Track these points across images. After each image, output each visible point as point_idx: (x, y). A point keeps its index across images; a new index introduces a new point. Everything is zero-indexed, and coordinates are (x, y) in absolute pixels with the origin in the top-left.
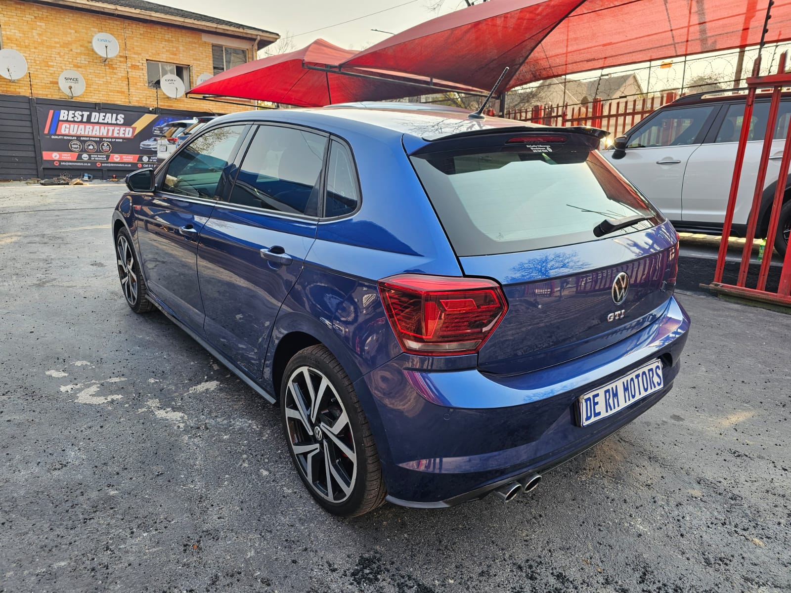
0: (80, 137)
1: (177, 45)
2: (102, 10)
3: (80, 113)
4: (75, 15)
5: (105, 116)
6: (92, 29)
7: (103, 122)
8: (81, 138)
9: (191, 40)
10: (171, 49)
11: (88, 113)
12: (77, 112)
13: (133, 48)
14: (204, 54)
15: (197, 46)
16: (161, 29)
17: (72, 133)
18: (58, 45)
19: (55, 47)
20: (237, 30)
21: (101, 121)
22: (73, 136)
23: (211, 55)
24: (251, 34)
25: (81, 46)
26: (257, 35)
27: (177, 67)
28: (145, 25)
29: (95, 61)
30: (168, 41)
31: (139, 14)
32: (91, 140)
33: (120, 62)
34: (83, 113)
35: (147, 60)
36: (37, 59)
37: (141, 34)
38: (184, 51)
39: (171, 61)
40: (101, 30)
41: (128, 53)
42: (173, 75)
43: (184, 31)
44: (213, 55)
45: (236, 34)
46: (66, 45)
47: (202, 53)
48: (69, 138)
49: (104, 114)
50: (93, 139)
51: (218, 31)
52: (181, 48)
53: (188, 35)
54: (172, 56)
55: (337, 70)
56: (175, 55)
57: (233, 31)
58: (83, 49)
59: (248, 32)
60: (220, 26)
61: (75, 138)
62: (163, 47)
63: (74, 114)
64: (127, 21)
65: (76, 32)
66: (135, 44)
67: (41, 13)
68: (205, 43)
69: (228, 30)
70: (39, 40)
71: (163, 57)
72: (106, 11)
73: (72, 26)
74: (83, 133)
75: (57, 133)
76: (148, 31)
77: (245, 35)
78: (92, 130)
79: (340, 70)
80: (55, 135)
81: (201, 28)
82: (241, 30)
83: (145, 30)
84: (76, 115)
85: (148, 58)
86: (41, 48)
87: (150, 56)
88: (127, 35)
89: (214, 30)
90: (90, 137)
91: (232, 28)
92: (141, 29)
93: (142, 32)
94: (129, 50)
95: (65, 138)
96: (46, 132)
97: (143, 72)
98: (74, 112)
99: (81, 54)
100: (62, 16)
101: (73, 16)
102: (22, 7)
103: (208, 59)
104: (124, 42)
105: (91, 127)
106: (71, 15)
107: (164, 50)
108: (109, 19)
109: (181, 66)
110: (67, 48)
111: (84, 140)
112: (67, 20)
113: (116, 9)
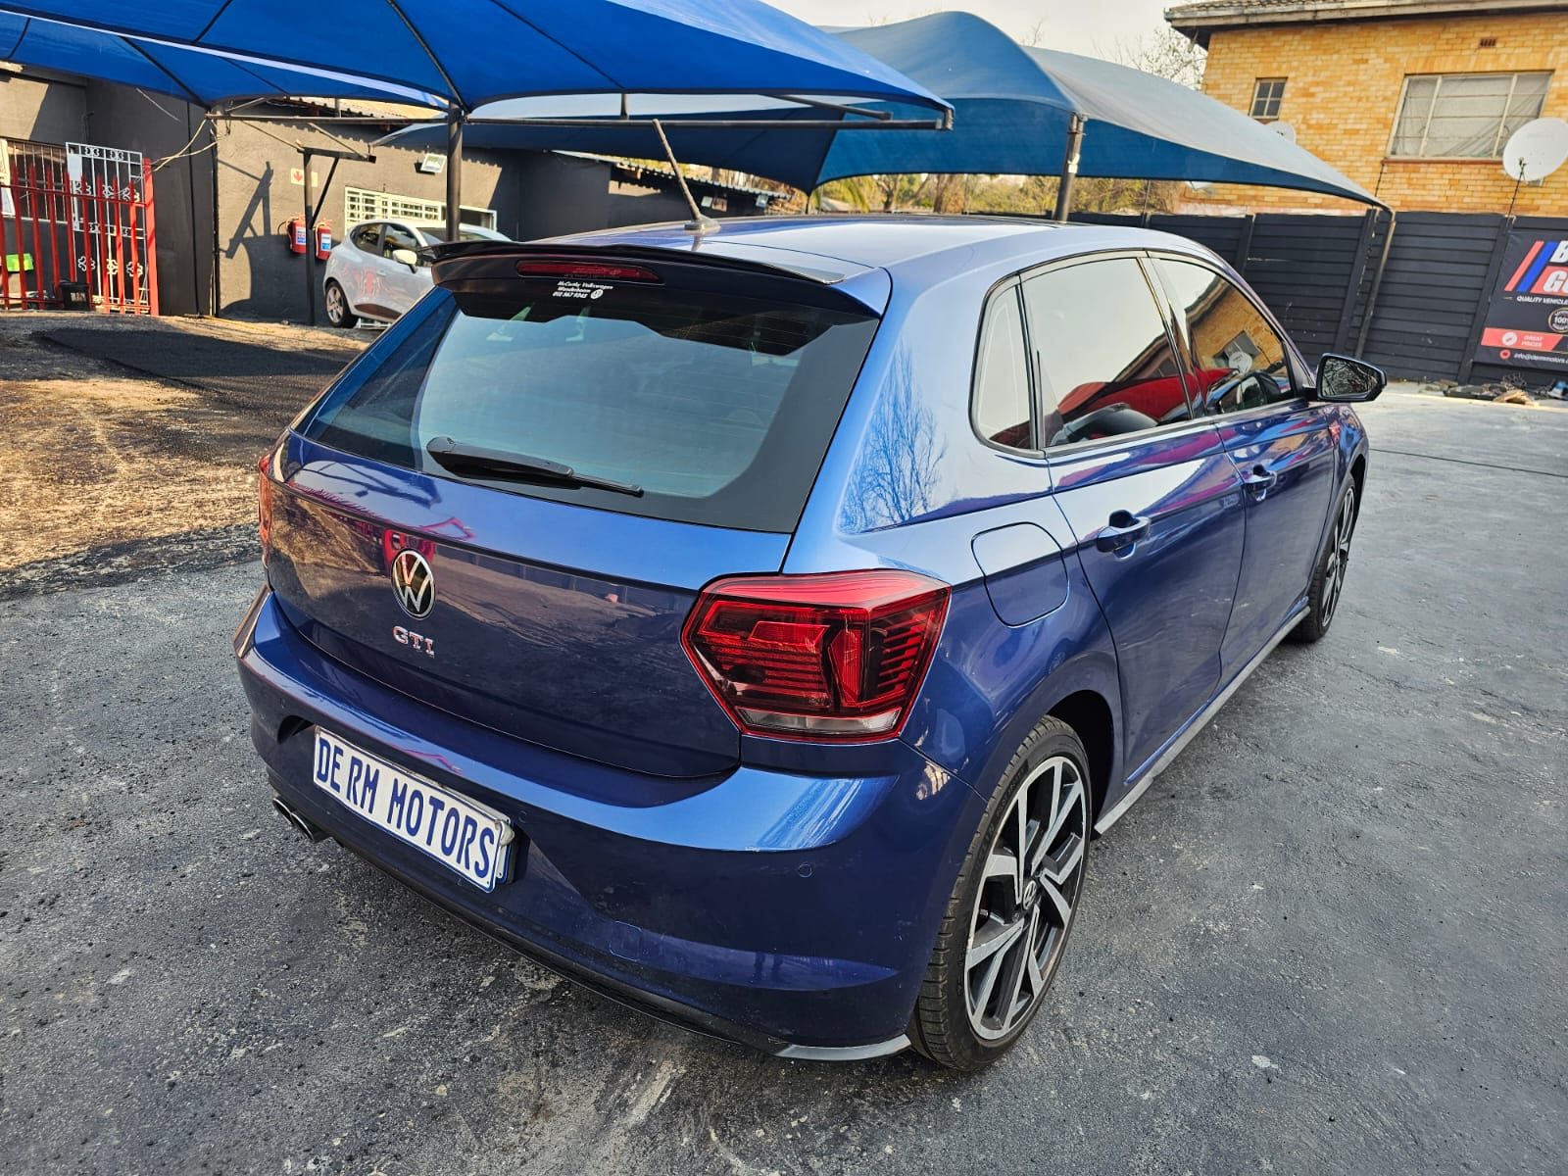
75: (1535, 291)
80: (1528, 294)
95: (1547, 301)
96: (1510, 287)
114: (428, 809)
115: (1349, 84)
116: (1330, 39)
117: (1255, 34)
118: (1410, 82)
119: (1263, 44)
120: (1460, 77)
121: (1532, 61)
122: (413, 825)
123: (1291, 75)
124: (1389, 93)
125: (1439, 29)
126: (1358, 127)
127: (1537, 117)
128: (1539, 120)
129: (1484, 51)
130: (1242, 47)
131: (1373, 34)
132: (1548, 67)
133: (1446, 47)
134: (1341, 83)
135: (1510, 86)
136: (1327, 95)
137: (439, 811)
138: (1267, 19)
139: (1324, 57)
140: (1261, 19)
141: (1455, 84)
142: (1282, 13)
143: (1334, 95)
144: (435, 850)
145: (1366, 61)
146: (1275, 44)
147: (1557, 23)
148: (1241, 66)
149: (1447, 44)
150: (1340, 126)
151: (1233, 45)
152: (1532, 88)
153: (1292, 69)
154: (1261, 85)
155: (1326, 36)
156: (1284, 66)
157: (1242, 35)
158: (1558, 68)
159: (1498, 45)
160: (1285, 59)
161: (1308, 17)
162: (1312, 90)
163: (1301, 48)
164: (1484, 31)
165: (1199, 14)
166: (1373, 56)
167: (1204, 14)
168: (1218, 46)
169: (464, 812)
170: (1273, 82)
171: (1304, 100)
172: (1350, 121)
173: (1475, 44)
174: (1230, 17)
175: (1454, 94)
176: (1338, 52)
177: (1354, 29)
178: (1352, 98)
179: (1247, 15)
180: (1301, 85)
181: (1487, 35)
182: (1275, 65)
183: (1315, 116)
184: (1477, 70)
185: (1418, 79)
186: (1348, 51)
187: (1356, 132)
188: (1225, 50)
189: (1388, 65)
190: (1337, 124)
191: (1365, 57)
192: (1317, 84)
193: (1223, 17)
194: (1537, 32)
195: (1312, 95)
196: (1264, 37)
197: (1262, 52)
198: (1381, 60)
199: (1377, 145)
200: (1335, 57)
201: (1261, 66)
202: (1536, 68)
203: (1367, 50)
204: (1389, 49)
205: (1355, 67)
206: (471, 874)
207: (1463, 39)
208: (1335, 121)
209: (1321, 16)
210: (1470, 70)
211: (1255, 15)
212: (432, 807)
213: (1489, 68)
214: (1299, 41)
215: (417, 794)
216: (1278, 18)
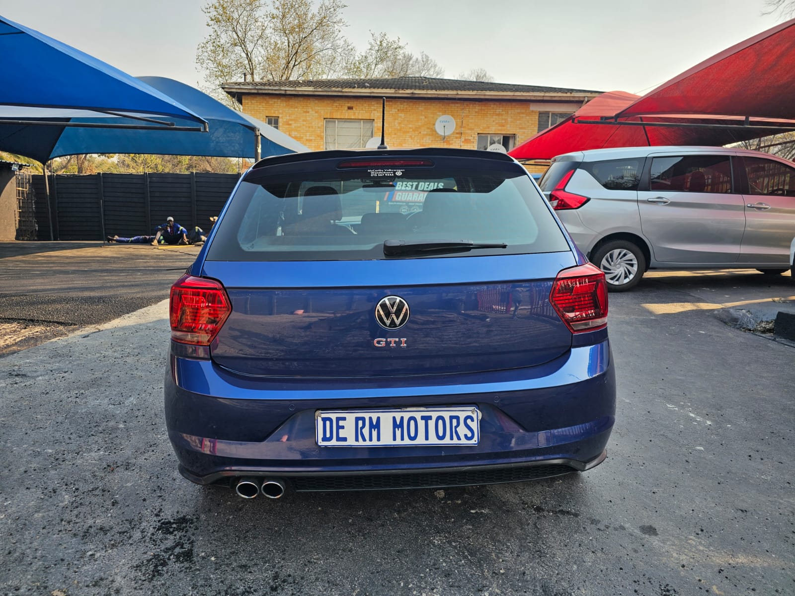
0: (409, 202)
1: (506, 117)
2: (446, 97)
3: (411, 183)
4: (427, 104)
5: (429, 185)
6: (438, 113)
7: (427, 189)
8: (410, 204)
9: (519, 111)
10: (500, 121)
11: (417, 183)
12: (409, 183)
13: (468, 125)
14: (530, 122)
15: (524, 115)
16: (494, 104)
17: (403, 199)
18: (411, 130)
19: (408, 132)
20: (565, 95)
21: (425, 189)
22: (403, 202)
23: (537, 122)
24: (579, 97)
25: (428, 128)
26: (585, 97)
27: (504, 137)
28: (480, 103)
29: (437, 139)
30: (499, 115)
31: (475, 95)
32: (417, 205)
33: (456, 138)
34: (414, 183)
35: (478, 134)
36: (395, 142)
37: (476, 112)
38: (511, 122)
39: (499, 132)
40: (445, 113)
41: (463, 130)
42: (499, 145)
43: (514, 104)
44: (539, 122)
45: (563, 99)
46: (416, 129)
47: (528, 121)
48: (401, 204)
49: (429, 183)
50: (418, 204)
51: (545, 98)
52: (509, 120)
53: (517, 106)
54: (500, 128)
55: (613, 121)
56: (503, 126)
57: (560, 97)
58: (429, 130)
59: (576, 95)
60: (547, 94)
61: (405, 204)
62: (494, 121)
63: (406, 185)
64: (466, 103)
65: (425, 117)
66: (470, 121)
67: (402, 106)
68: (532, 111)
69: (555, 97)
70: (399, 128)
71: (492, 130)
72: (449, 96)
73: (423, 113)
74: (411, 199)
75: (393, 200)
76: (483, 108)
77: (572, 99)
78: (418, 197)
79: (616, 121)
80: (392, 202)
81: (529, 98)
82: (569, 94)
83: (480, 108)
84: (408, 185)
85: (479, 132)
86: (399, 134)
87: (481, 130)
88: (465, 114)
89: (542, 99)
90: (415, 203)
91: (560, 94)
92: (477, 107)
93: (477, 110)
94: (464, 127)
95: (398, 203)
96: (385, 199)
97: (474, 144)
98: (406, 183)
99: (427, 134)
100: (417, 106)
101: (425, 105)
102: (391, 103)
103: (533, 126)
104: (461, 121)
105: (417, 194)
106: (424, 104)
107: (494, 123)
108: (452, 103)
109: (508, 135)
110: (418, 131)
111: (410, 205)
112: (420, 109)
113: (457, 94)
114: (421, 424)
115: (304, 121)
116: (293, 102)
117: (261, 97)
118: (326, 121)
119: (265, 102)
120: (344, 120)
121: (366, 116)
122: (412, 435)
123: (280, 116)
124: (319, 125)
125: (332, 102)
126: (311, 138)
127: (372, 137)
128: (373, 138)
129: (349, 111)
130: (257, 103)
131: (309, 101)
132: (372, 118)
133: (336, 109)
134: (301, 120)
135: (361, 124)
136: (296, 125)
137: (429, 421)
138: (266, 92)
139: (292, 109)
140: (264, 92)
141: (342, 123)
142: (272, 90)
143: (299, 125)
144: (433, 440)
145: (308, 112)
146: (271, 102)
147: (372, 102)
148: (258, 111)
149: (336, 107)
150: (304, 138)
151: (253, 102)
152: (368, 125)
153: (280, 113)
154: (269, 119)
155: (290, 101)
156: (276, 112)
157: (256, 97)
158: (375, 119)
159: (354, 109)
160: (276, 109)
161: (283, 92)
162: (290, 122)
163: (282, 105)
164: (348, 103)
165: (236, 87)
166: (310, 110)
167: (238, 87)
168: (246, 101)
169: (446, 415)
170: (273, 118)
171: (287, 126)
172: (308, 136)
173: (346, 108)
174: (250, 89)
175: (343, 127)
176: (297, 108)
177: (300, 99)
178: (306, 126)
179: (258, 89)
180: (285, 120)
181: (349, 105)
182: (272, 111)
183: (293, 133)
184: (349, 118)
185: (329, 120)
186: (301, 107)
187: (311, 140)
188: (250, 103)
189: (317, 114)
190: (303, 137)
191: (308, 110)
192: (291, 120)
193: (246, 89)
194: (366, 105)
195: (290, 125)
196: (266, 99)
197: (266, 105)
198: (314, 112)
199: (320, 146)
200: (296, 109)
201: (267, 111)
202: (368, 118)
203: (307, 108)
204: (316, 108)
205: (305, 114)
206: (464, 441)
207: (342, 106)
208: (302, 136)
209: (288, 93)
210: (346, 118)
211: (261, 89)
212: (424, 421)
213: (353, 118)
214: (281, 102)
215: (411, 418)
216: (271, 92)
